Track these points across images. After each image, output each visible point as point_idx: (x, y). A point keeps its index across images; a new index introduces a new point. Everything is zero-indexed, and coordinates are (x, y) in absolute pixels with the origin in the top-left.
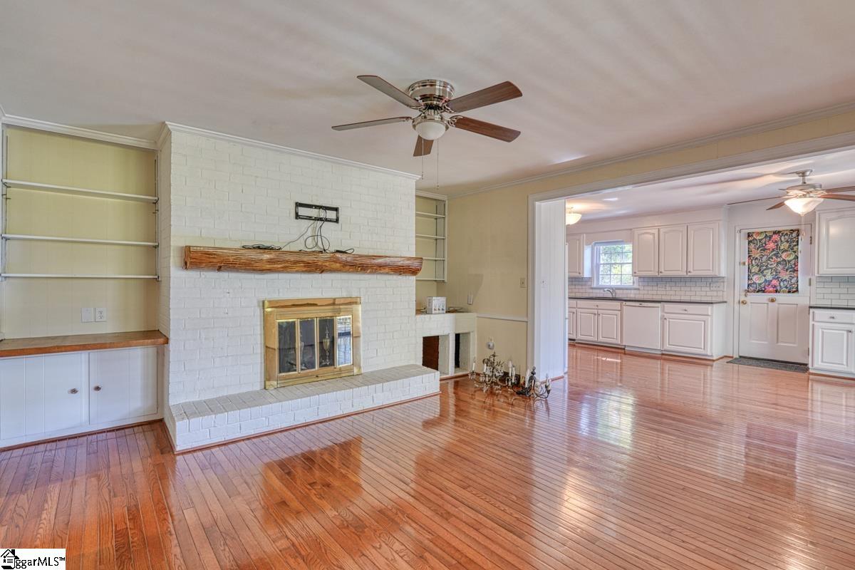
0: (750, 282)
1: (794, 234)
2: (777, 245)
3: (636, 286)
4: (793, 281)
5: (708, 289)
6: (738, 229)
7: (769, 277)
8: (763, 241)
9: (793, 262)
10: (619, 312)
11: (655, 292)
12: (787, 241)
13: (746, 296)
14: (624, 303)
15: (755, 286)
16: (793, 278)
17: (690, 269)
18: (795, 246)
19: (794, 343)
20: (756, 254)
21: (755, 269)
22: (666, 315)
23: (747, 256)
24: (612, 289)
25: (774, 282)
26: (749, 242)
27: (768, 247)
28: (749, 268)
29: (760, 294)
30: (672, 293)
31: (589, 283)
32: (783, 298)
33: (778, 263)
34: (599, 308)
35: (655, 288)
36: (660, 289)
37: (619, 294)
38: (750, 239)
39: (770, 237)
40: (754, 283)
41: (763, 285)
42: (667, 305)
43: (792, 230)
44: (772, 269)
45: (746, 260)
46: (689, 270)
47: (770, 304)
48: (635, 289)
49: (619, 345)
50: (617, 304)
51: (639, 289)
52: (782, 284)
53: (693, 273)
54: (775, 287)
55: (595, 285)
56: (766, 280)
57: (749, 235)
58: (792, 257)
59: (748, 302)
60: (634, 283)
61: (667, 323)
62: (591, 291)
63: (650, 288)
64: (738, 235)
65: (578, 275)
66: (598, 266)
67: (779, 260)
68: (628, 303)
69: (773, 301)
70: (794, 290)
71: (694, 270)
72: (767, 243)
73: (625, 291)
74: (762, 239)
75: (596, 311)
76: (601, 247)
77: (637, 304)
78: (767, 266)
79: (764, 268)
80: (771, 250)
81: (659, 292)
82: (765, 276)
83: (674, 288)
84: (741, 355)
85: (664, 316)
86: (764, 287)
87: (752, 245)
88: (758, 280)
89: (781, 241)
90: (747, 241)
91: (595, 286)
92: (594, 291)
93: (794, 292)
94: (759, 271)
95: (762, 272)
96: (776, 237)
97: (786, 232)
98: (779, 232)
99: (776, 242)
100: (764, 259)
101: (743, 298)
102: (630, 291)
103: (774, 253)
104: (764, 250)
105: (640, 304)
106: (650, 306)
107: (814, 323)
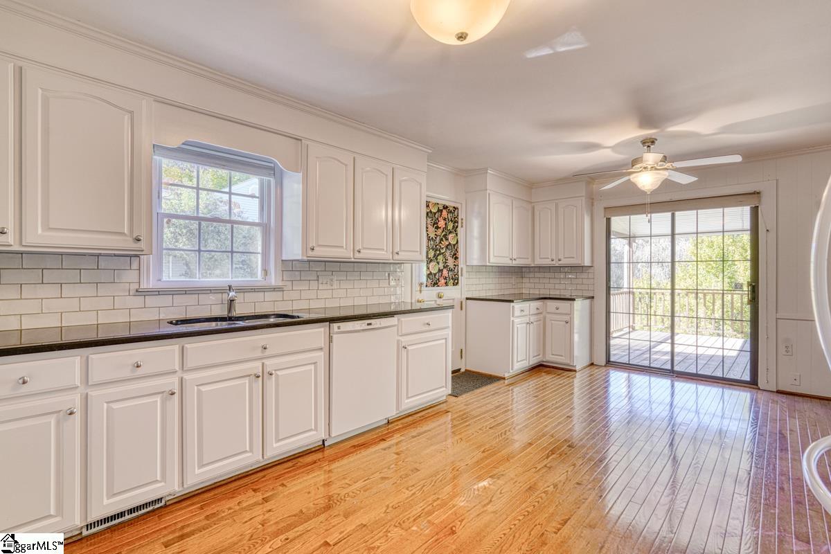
0: (428, 272)
1: (456, 213)
2: (446, 224)
4: (456, 270)
7: (441, 266)
8: (436, 216)
9: (455, 247)
10: (322, 353)
12: (452, 221)
13: (421, 291)
14: (335, 325)
15: (431, 277)
16: (456, 266)
17: (397, 247)
18: (456, 227)
20: (432, 232)
21: (431, 254)
23: (426, 234)
25: (445, 272)
26: (428, 214)
27: (439, 225)
28: (427, 252)
29: (434, 288)
32: (449, 292)
33: (447, 247)
36: (325, 287)
38: (428, 210)
39: (442, 212)
40: (431, 274)
42: (404, 319)
43: (454, 207)
44: (443, 254)
46: (395, 250)
48: (274, 289)
52: (450, 274)
53: (401, 257)
54: (445, 278)
55: (151, 283)
56: (439, 269)
57: (427, 205)
58: (455, 241)
59: (424, 300)
60: (265, 272)
61: (405, 355)
63: (305, 285)
67: (447, 243)
69: (441, 295)
70: (456, 281)
71: (400, 250)
72: (439, 219)
74: (436, 213)
78: (440, 251)
80: (442, 229)
82: (438, 263)
85: (399, 341)
86: (438, 279)
87: (429, 220)
88: (434, 268)
89: (448, 220)
90: (426, 213)
92: (150, 301)
93: (456, 284)
94: (434, 257)
95: (436, 259)
96: (445, 213)
97: (451, 209)
98: (447, 207)
99: (445, 219)
100: (438, 240)
101: (418, 296)
102: (262, 294)
103: (444, 233)
104: (437, 228)
105: (369, 324)
106: (383, 325)
107: (514, 319)
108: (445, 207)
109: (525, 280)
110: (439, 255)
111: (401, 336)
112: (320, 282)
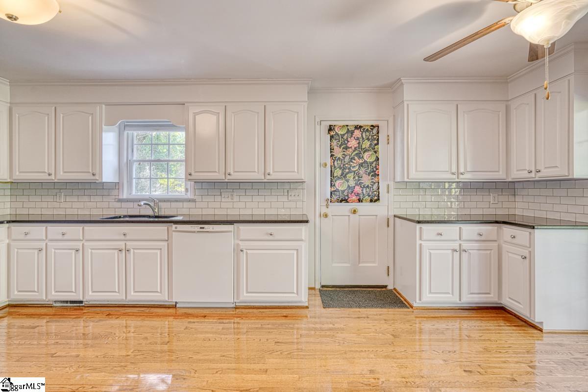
0: (333, 189)
1: (375, 131)
2: (359, 143)
3: (190, 195)
4: (375, 187)
5: (285, 199)
6: (318, 120)
7: (352, 183)
8: (345, 137)
9: (374, 165)
10: (165, 243)
11: (217, 205)
12: (368, 139)
13: (327, 206)
14: (174, 226)
15: (338, 193)
16: (375, 183)
17: (270, 170)
18: (376, 145)
19: (374, 262)
20: (338, 153)
21: (338, 173)
22: (243, 245)
23: (330, 155)
24: (153, 200)
25: (358, 189)
26: (332, 137)
27: (349, 145)
28: (331, 171)
29: (343, 203)
30: (242, 205)
31: (115, 192)
32: (366, 208)
33: (361, 165)
34: (128, 237)
35: (218, 198)
36: (227, 200)
37: (165, 210)
38: (332, 133)
39: (352, 132)
40: (337, 191)
41: (345, 194)
42: (243, 227)
43: (372, 126)
44: (354, 172)
45: (329, 161)
46: (267, 172)
47: (352, 216)
48: (190, 201)
49: (166, 301)
50: (160, 230)
51: (194, 201)
52: (364, 191)
53: (274, 176)
54: (358, 194)
55: (125, 195)
56: (349, 186)
57: (331, 129)
58: (373, 158)
59: (330, 215)
60: (187, 190)
61: (243, 256)
62: (118, 205)
63: (211, 199)
64: (318, 127)
65: (93, 178)
66: (129, 164)
67: (361, 161)
68: (181, 227)
69: (355, 212)
70: (376, 198)
71: (274, 172)
72: (349, 139)
73: (174, 205)
74: (344, 135)
75: (121, 245)
76: (135, 133)
77: (196, 228)
78: (349, 169)
79: (347, 171)
80: (353, 148)
81: (223, 205)
82: (348, 181)
83: (243, 199)
84: (323, 284)
85: (238, 245)
86: (348, 195)
87: (335, 142)
88: (341, 185)
89: (363, 139)
90: (329, 136)
91: (125, 197)
92: (124, 205)
93: (376, 201)
94: (342, 175)
95: (345, 177)
96: (357, 133)
97: (367, 128)
98: (361, 127)
99: (358, 139)
100: (347, 159)
101: (324, 210)
102: (182, 203)
103: (356, 152)
104: (346, 148)
105: (201, 228)
106: (217, 230)
107: (422, 242)
108: (358, 127)
109: (518, 198)
110: (348, 173)
111: (241, 240)
112: (223, 196)
